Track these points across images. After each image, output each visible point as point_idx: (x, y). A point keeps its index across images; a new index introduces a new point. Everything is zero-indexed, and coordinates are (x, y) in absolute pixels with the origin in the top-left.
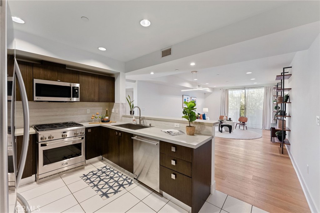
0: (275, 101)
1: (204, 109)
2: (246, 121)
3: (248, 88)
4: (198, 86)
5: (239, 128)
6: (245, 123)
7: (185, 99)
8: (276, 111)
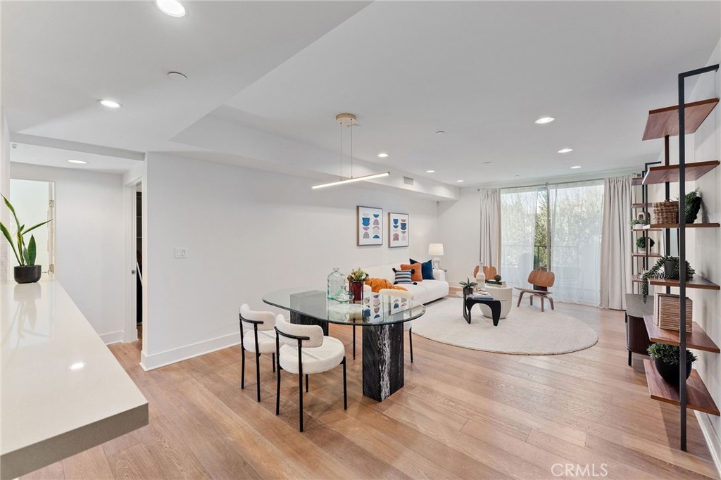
0: (638, 223)
1: (431, 245)
2: (551, 285)
3: (557, 184)
4: (405, 178)
5: (531, 304)
6: (549, 289)
7: (363, 219)
8: (642, 252)
